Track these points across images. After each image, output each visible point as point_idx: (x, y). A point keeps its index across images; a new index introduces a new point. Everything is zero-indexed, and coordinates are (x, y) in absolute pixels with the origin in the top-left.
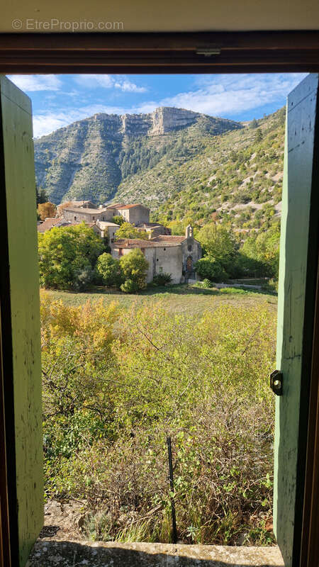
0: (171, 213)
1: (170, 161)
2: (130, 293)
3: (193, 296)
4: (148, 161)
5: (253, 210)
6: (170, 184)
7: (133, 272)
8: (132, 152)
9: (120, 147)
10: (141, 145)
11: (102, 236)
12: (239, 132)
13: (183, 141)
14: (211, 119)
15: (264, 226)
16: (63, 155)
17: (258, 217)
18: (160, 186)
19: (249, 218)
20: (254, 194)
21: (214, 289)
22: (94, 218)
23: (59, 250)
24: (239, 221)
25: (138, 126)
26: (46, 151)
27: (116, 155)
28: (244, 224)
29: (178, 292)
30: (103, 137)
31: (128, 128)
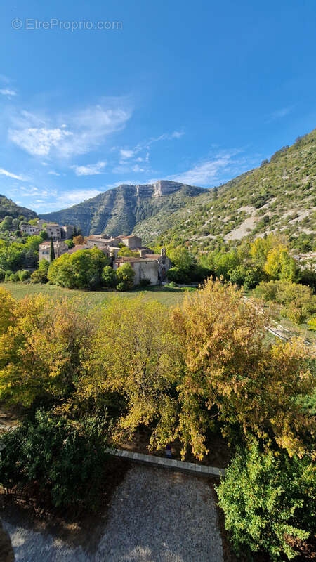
0: (162, 242)
1: (165, 212)
2: (122, 291)
3: (162, 293)
4: (152, 212)
5: (211, 240)
6: (165, 225)
7: (124, 278)
8: (142, 207)
9: (135, 204)
10: (148, 202)
11: (111, 255)
12: (207, 194)
13: (173, 200)
14: (190, 186)
15: (217, 249)
16: (101, 209)
17: (214, 244)
18: (158, 227)
19: (208, 244)
20: (212, 230)
21: (177, 288)
22: (106, 244)
23: (78, 264)
24: (202, 246)
25: (146, 192)
26: (91, 207)
27: (133, 209)
28: (205, 248)
29: (154, 291)
30: (125, 199)
31: (140, 193)
